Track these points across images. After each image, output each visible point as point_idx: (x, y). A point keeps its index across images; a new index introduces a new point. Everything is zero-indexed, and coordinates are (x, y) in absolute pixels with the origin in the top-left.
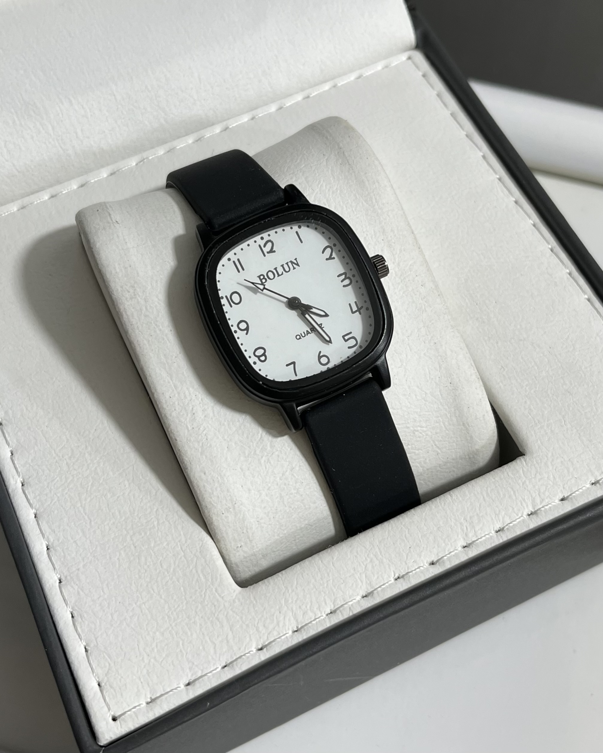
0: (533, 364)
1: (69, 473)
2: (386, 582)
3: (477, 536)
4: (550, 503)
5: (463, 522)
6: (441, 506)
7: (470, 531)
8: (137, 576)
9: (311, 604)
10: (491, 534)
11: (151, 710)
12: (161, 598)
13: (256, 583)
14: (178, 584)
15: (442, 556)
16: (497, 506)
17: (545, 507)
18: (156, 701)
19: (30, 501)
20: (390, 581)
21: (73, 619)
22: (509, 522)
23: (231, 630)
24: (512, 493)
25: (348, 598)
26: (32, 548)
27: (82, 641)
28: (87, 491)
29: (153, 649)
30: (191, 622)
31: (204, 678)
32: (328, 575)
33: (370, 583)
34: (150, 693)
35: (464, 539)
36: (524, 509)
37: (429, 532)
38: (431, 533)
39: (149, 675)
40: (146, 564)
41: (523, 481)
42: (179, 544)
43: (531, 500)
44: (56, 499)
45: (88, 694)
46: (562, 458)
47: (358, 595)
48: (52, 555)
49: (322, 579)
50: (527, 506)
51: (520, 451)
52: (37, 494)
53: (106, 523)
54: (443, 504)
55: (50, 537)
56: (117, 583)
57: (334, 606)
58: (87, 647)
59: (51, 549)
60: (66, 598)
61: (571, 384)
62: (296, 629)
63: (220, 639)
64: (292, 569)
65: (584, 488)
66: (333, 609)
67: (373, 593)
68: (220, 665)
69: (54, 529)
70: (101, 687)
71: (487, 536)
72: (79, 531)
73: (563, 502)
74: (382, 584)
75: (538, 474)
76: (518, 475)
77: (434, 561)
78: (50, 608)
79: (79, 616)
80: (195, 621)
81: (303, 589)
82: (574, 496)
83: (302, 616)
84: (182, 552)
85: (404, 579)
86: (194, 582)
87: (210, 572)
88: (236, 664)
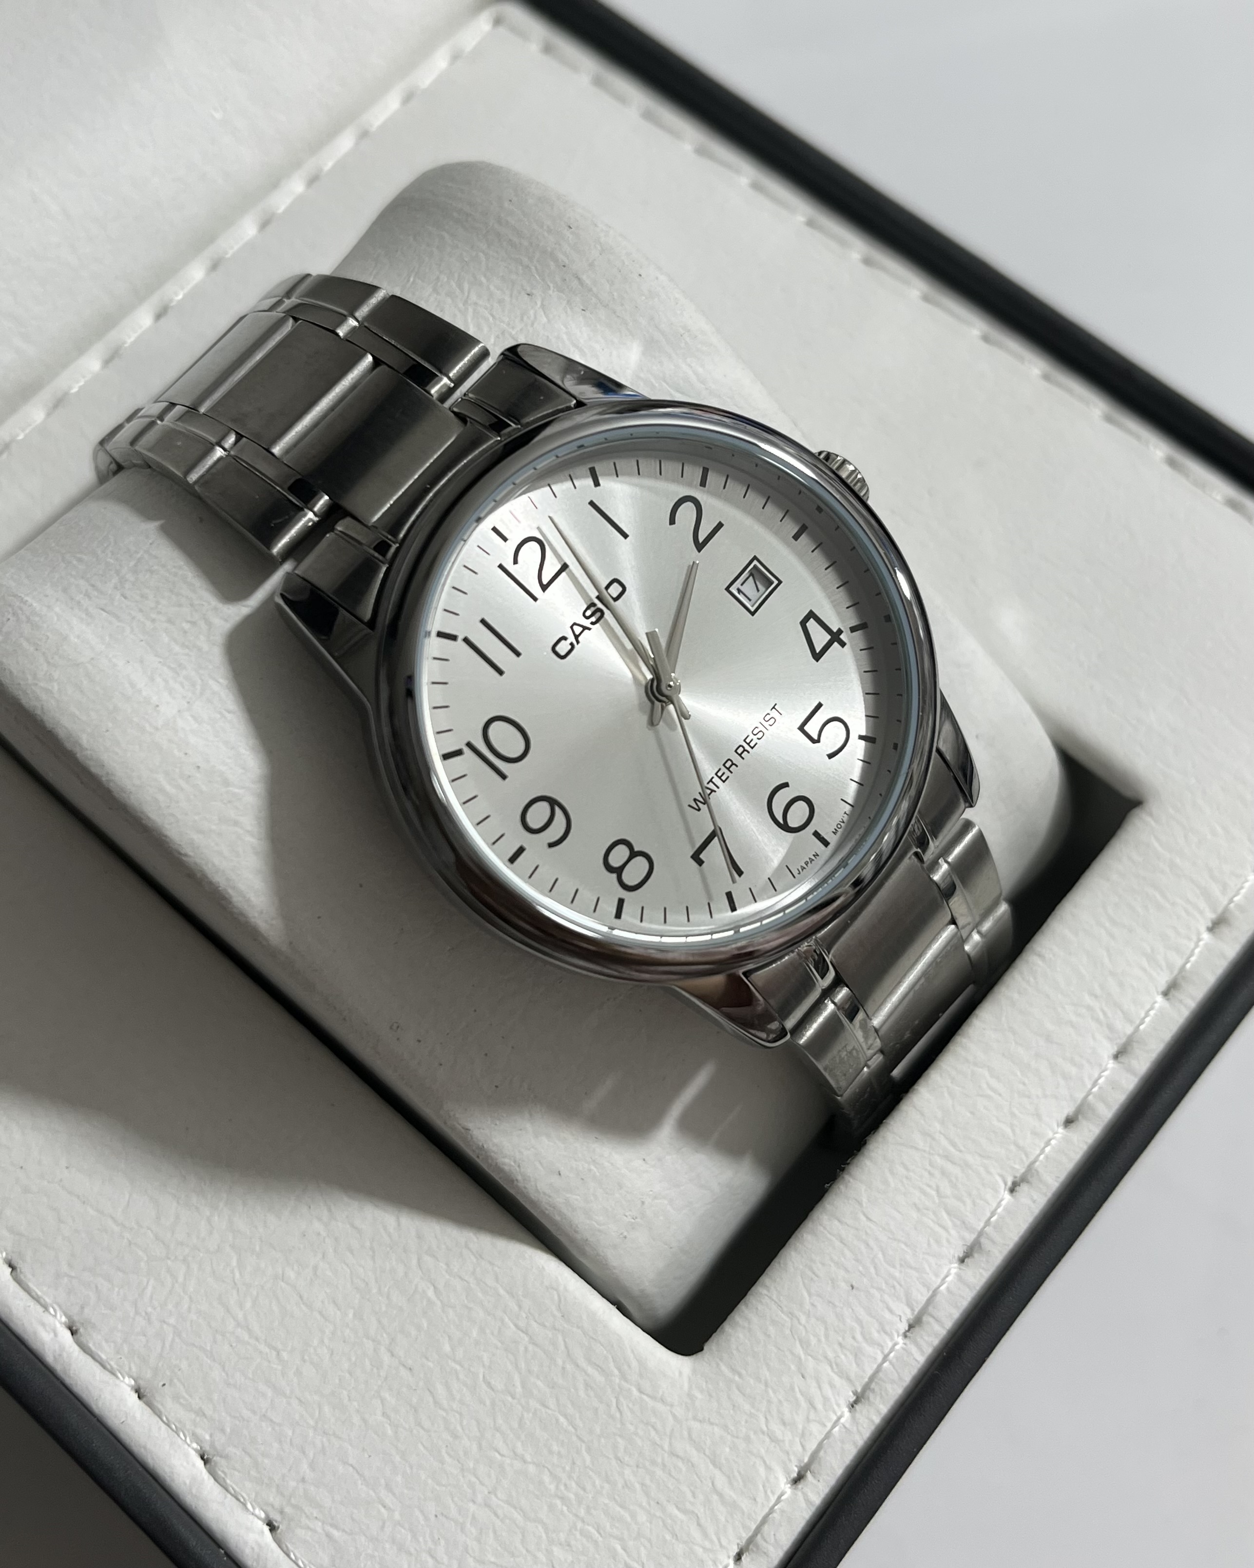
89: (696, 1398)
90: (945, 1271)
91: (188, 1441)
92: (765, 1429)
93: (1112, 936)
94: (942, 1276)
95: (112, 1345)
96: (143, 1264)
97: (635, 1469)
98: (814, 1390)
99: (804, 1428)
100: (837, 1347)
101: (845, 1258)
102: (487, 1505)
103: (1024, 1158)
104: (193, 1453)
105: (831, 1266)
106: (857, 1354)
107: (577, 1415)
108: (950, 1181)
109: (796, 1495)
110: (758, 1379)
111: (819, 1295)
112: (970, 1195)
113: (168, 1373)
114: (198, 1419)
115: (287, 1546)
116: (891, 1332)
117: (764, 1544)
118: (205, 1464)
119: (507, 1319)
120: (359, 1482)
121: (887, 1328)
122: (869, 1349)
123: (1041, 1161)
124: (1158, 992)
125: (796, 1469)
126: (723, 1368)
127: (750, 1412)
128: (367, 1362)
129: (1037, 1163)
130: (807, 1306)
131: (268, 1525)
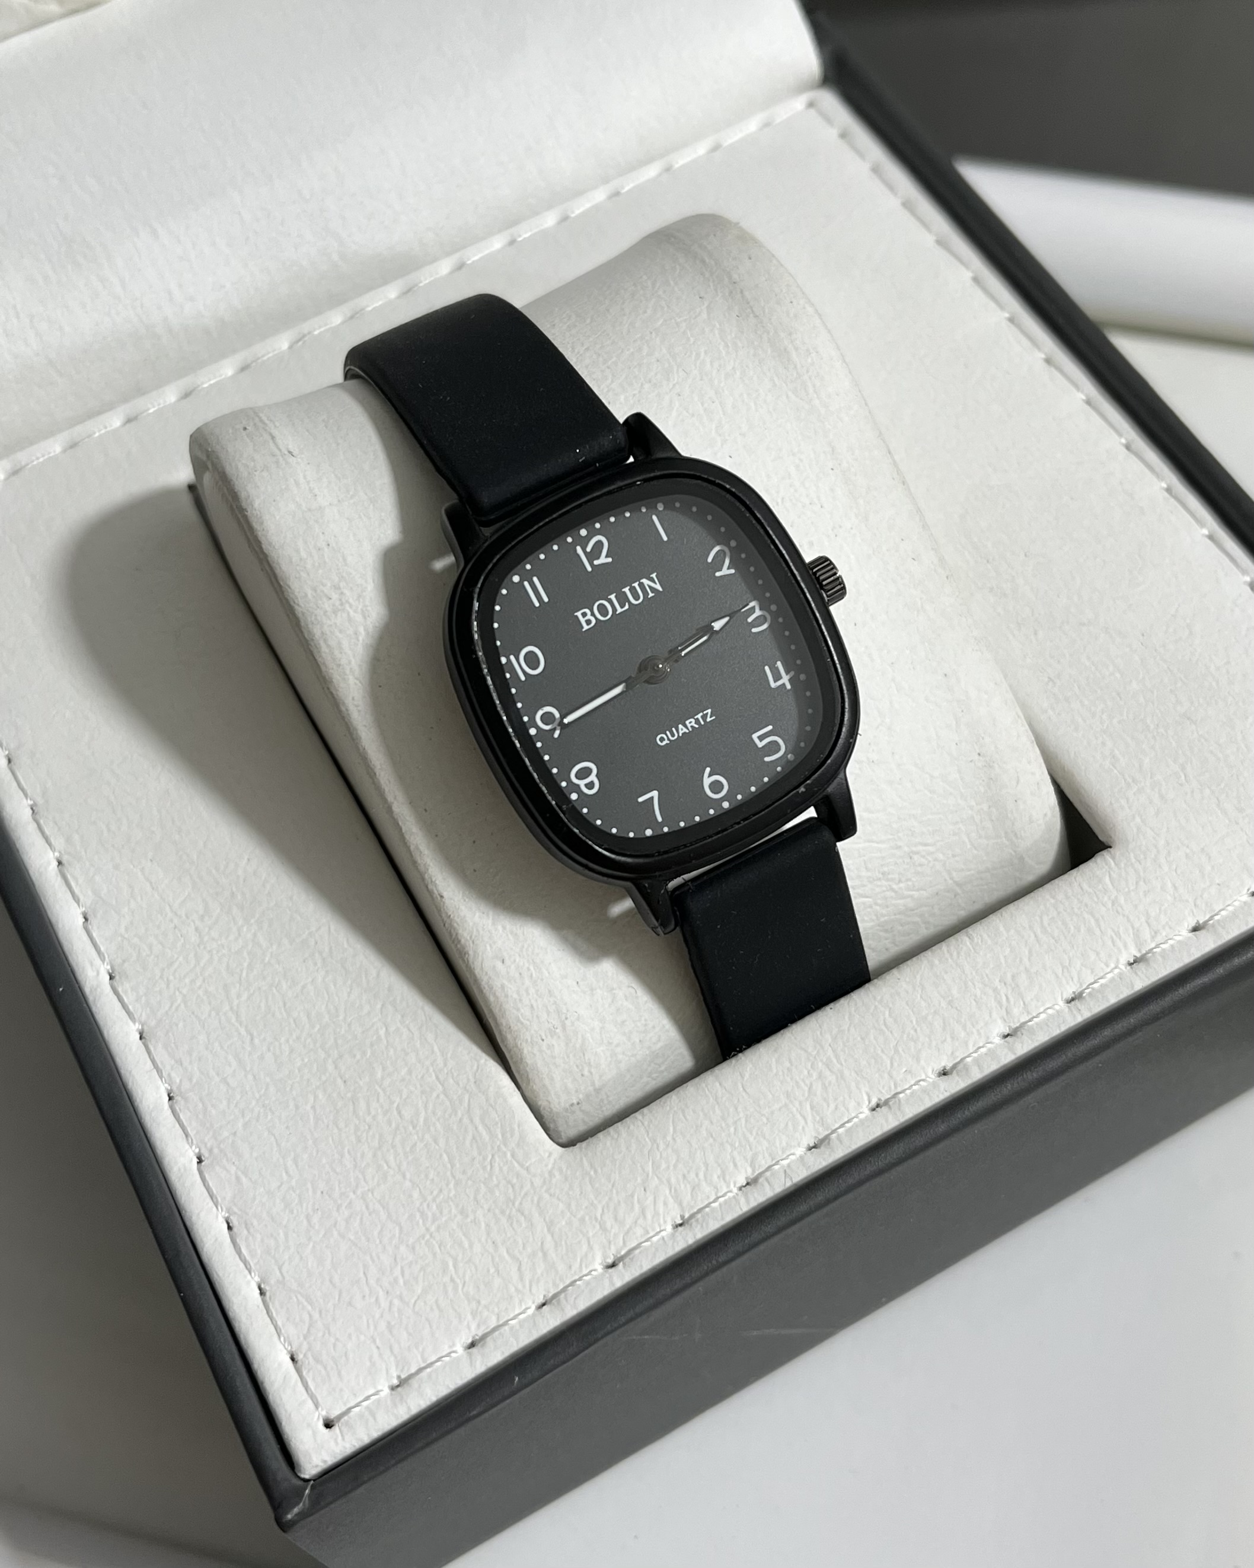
0: (1111, 668)
1: (202, 947)
2: (853, 1115)
3: (1028, 1013)
4: (1171, 937)
5: (999, 987)
6: (952, 959)
7: (1015, 1003)
8: (353, 1138)
9: (707, 1169)
10: (1057, 1007)
11: (402, 1399)
12: (404, 1176)
13: (592, 1136)
14: (437, 1147)
15: (962, 1057)
16: (1064, 951)
17: (1161, 946)
18: (410, 1381)
19: (128, 1007)
20: (861, 1113)
21: (231, 1233)
22: (1093, 981)
23: (549, 1230)
24: (1093, 921)
25: (780, 1153)
26: (138, 1100)
27: (253, 1274)
28: (240, 979)
29: (396, 1280)
30: (469, 1220)
31: (502, 1330)
32: (736, 1109)
33: (822, 1119)
34: (397, 1366)
35: (1005, 1020)
36: (1120, 951)
37: (932, 1011)
38: (935, 1012)
39: (391, 1332)
40: (369, 1113)
41: (1113, 897)
42: (431, 1070)
43: (1132, 936)
44: (179, 1000)
45: (273, 1378)
46: (1188, 847)
47: (799, 1145)
48: (180, 1110)
49: (723, 1118)
50: (1125, 946)
51: (1100, 841)
52: (141, 993)
53: (283, 1040)
54: (955, 954)
55: (173, 1074)
56: (314, 1154)
57: (754, 1171)
58: (262, 1286)
59: (176, 1098)
60: (215, 1192)
61: (1192, 703)
62: (680, 1222)
63: (529, 1250)
64: (662, 1103)
65: (1237, 904)
66: (752, 1177)
67: (830, 1140)
68: (533, 1303)
69: (180, 1059)
70: (297, 1362)
71: (1050, 1011)
72: (230, 1057)
73: (1197, 933)
74: (846, 1120)
75: (1141, 883)
76: (1100, 887)
77: (948, 1068)
78: (183, 1213)
79: (243, 1226)
80: (475, 1219)
81: (689, 1142)
82: (1218, 921)
83: (689, 1195)
84: (438, 1083)
85: (890, 1108)
86: (468, 1143)
87: (497, 1119)
88: (566, 1298)
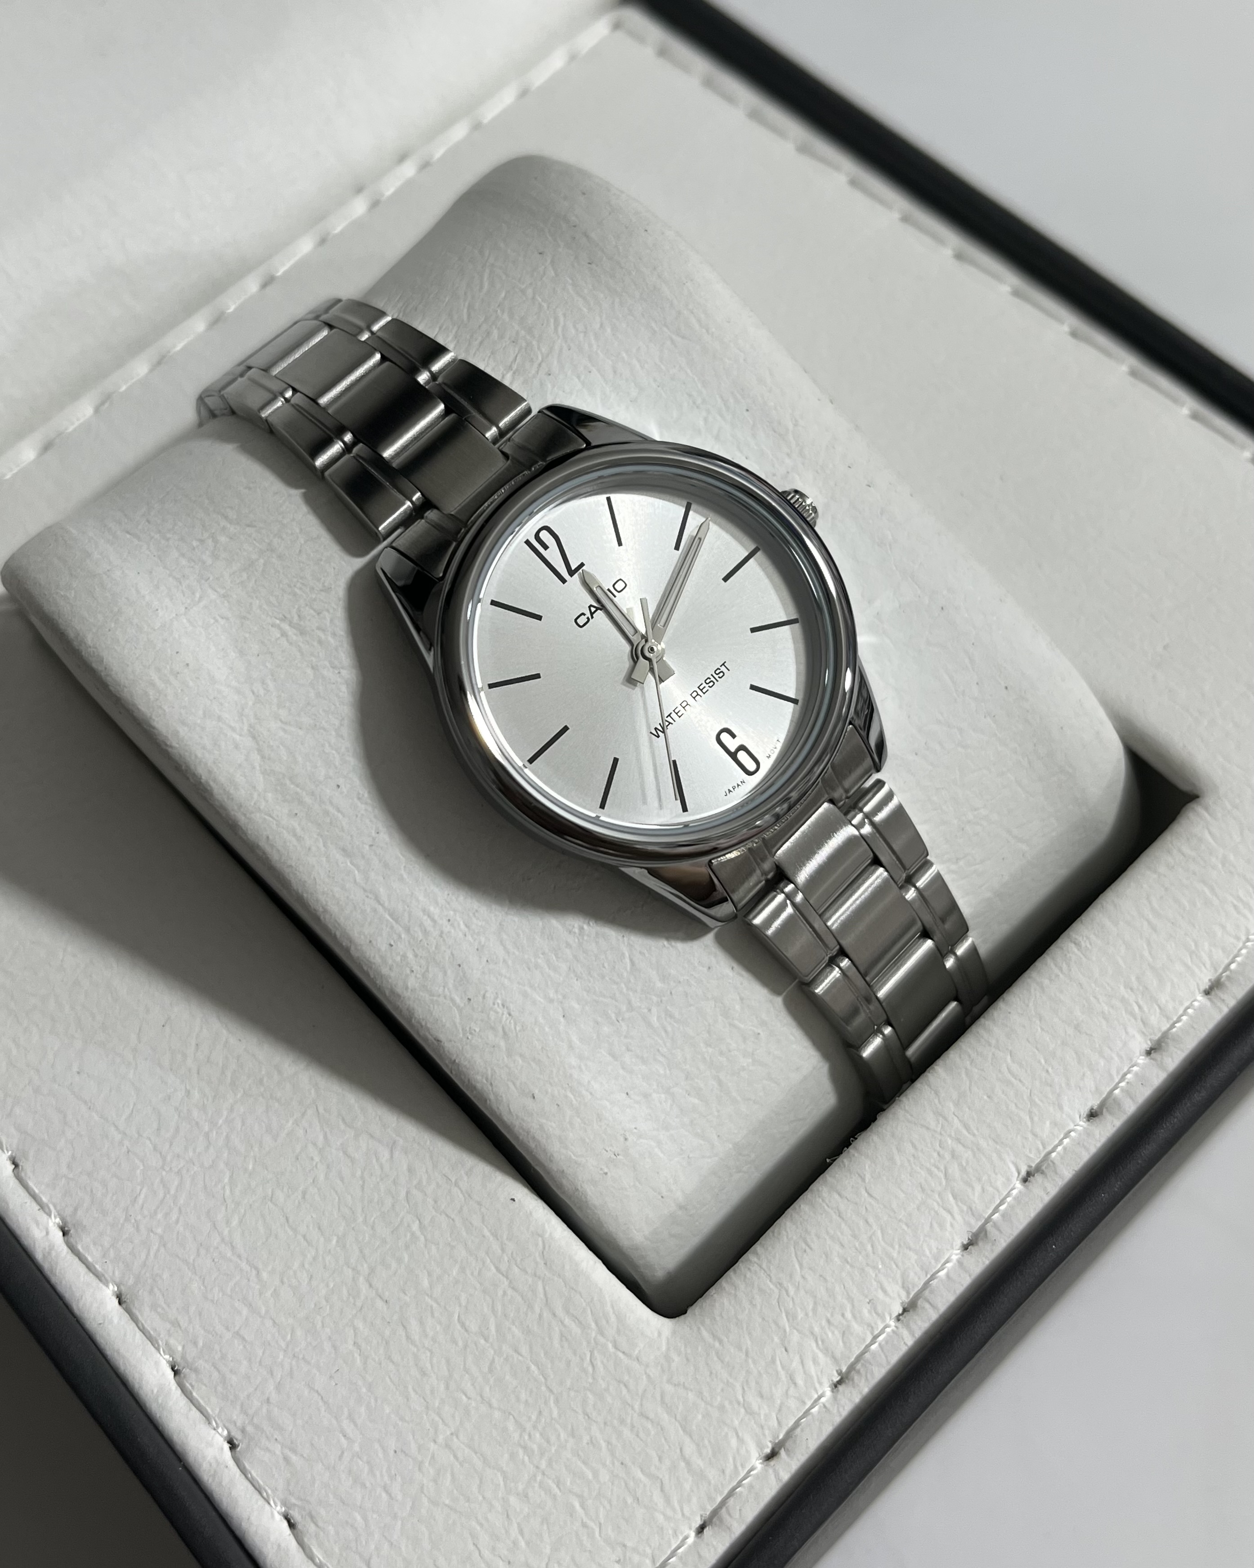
89: (673, 1361)
90: (946, 1257)
91: (161, 1350)
92: (741, 1400)
93: (1154, 929)
94: (943, 1261)
95: (100, 1248)
96: (138, 1172)
97: (602, 1426)
98: (796, 1364)
99: (782, 1404)
100: (824, 1323)
101: (842, 1233)
102: (448, 1446)
103: (1041, 1147)
104: (165, 1362)
105: (825, 1239)
106: (845, 1333)
107: (549, 1366)
108: (960, 1165)
109: (766, 1471)
110: (740, 1349)
111: (810, 1269)
112: (979, 1180)
113: (149, 1281)
114: (173, 1329)
115: (244, 1465)
116: (884, 1315)
117: (728, 1517)
118: (175, 1375)
119: (488, 1261)
120: (323, 1409)
121: (880, 1309)
122: (856, 1328)
123: (1058, 1153)
124: (1199, 990)
125: (770, 1445)
126: (705, 1333)
127: (728, 1381)
128: (345, 1291)
129: (1054, 1155)
130: (798, 1278)
131: (229, 1442)
